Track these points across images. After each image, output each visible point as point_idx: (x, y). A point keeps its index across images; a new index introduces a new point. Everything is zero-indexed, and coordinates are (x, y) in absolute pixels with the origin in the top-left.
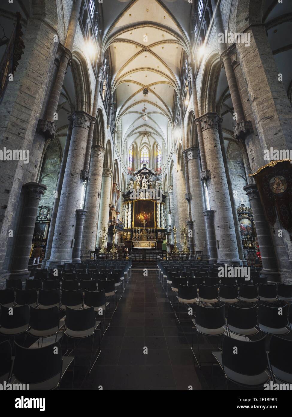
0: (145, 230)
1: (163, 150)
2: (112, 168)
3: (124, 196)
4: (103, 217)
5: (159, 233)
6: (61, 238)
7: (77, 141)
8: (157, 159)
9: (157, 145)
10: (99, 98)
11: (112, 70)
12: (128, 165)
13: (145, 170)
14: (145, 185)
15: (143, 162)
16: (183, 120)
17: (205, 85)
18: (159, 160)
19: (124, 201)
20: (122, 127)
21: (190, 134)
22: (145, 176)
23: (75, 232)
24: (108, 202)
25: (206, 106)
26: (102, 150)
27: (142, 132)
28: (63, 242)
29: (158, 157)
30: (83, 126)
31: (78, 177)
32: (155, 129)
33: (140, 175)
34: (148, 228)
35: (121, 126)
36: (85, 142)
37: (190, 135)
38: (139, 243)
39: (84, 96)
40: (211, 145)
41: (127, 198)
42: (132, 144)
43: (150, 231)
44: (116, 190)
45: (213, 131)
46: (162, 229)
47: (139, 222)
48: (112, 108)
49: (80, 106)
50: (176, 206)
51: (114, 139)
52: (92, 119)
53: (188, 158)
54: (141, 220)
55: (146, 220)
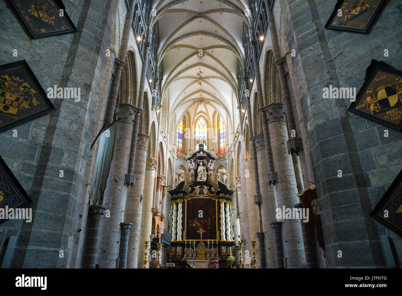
0: (203, 244)
1: (227, 123)
2: (156, 156)
3: (171, 192)
4: (144, 227)
5: (224, 248)
6: (105, 257)
7: (121, 139)
8: (219, 134)
9: (218, 115)
11: (159, 37)
12: (177, 145)
13: (202, 153)
14: (202, 175)
15: (198, 142)
16: (249, 98)
17: (268, 72)
18: (221, 136)
19: (172, 200)
20: (168, 95)
21: (258, 117)
22: (202, 162)
23: (120, 249)
24: (151, 205)
25: (270, 95)
26: (145, 139)
27: (196, 99)
28: (108, 262)
29: (221, 132)
30: (127, 122)
31: (122, 182)
32: (216, 95)
33: (195, 161)
34: (206, 240)
35: (168, 93)
36: (130, 139)
37: (258, 118)
38: (193, 262)
39: (130, 86)
40: (278, 141)
41: (175, 196)
42: (183, 115)
43: (211, 244)
44: (161, 186)
45: (279, 125)
46: (227, 241)
47: (194, 231)
48: (158, 83)
49: (125, 98)
50: (245, 210)
51: (159, 116)
52: (138, 110)
53: (256, 147)
54: (197, 228)
55: (204, 229)
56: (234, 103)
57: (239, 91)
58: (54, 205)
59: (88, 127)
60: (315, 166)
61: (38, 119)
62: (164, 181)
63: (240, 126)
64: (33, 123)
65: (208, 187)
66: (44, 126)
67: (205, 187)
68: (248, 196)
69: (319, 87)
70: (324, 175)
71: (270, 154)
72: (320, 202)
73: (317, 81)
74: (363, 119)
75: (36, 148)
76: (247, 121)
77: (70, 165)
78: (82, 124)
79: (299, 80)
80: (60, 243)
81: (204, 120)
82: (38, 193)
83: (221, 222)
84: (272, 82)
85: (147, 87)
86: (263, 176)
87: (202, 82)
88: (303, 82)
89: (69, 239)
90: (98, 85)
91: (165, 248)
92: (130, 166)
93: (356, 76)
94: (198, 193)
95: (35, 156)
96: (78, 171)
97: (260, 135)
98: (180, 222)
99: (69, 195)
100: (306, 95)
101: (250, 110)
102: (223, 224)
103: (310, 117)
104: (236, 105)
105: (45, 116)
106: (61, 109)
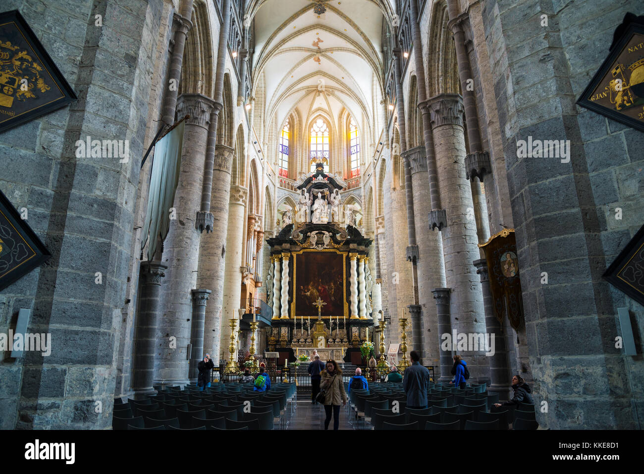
0: (322, 322)
1: (363, 129)
2: (245, 183)
3: (271, 242)
4: (228, 296)
5: (355, 330)
7: (188, 154)
8: (349, 147)
9: (349, 115)
10: (226, 61)
12: (280, 165)
13: (320, 177)
14: (320, 214)
15: (314, 159)
16: (401, 84)
17: (436, 39)
18: (353, 150)
19: (272, 254)
20: (265, 80)
21: (416, 118)
22: (321, 192)
23: (192, 330)
24: (238, 263)
25: (438, 80)
26: (228, 153)
27: (311, 87)
29: (353, 143)
30: (197, 124)
31: (192, 225)
32: (345, 81)
33: (309, 191)
34: (327, 317)
35: (264, 76)
36: (202, 155)
37: (416, 120)
38: (307, 351)
39: (200, 63)
40: (448, 158)
41: (277, 247)
42: (289, 114)
43: (335, 324)
44: (255, 231)
45: (452, 130)
46: (361, 319)
47: (307, 303)
48: (247, 59)
49: (193, 84)
50: (390, 269)
51: (250, 116)
52: (214, 106)
53: (411, 168)
54: (312, 299)
55: (324, 299)
56: (375, 94)
57: (384, 74)
58: (87, 259)
59: (135, 130)
60: (515, 197)
61: (50, 115)
62: (259, 224)
63: (385, 133)
64: (41, 123)
65: (331, 234)
66: (61, 128)
67: (326, 233)
68: (396, 248)
69: (529, 62)
70: (531, 211)
71: (435, 179)
72: (521, 255)
73: (526, 52)
74: (601, 117)
75: (50, 166)
76: (397, 125)
77: (108, 194)
78: (126, 126)
79: (494, 51)
80: (100, 319)
81: (324, 122)
82: (59, 240)
83: (351, 289)
84: (442, 58)
85: (228, 67)
86: (422, 215)
87: (321, 58)
88: (501, 53)
89: (114, 313)
90: (148, 57)
91: (262, 330)
92: (204, 198)
93: (594, 44)
94: (314, 243)
95: (49, 178)
96: (122, 204)
97: (419, 147)
98: (285, 288)
99: (110, 243)
100: (506, 77)
101: (403, 105)
102: (354, 293)
103: (510, 114)
104: (379, 97)
105: (61, 111)
106: (88, 98)
